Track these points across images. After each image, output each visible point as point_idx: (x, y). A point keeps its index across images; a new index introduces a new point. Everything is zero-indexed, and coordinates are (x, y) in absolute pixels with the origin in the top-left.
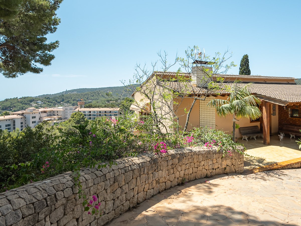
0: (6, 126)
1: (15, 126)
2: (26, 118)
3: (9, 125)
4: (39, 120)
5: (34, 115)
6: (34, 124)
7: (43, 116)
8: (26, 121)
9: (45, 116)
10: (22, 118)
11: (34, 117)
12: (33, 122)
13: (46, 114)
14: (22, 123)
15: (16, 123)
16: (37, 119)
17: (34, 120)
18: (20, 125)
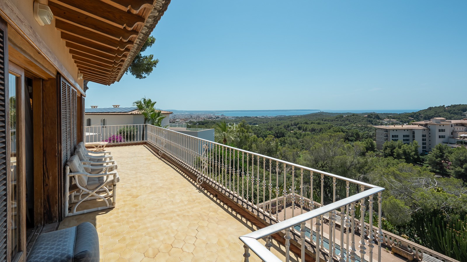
0: (404, 136)
1: (414, 138)
2: (430, 130)
3: (408, 136)
4: (452, 134)
5: (442, 128)
6: (442, 139)
7: (459, 130)
8: (430, 133)
9: (461, 130)
10: (424, 130)
11: (443, 131)
12: (440, 137)
13: (464, 128)
14: (423, 136)
15: (416, 135)
16: (447, 133)
17: (442, 134)
18: (421, 138)
